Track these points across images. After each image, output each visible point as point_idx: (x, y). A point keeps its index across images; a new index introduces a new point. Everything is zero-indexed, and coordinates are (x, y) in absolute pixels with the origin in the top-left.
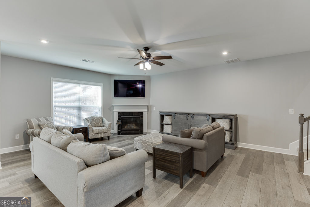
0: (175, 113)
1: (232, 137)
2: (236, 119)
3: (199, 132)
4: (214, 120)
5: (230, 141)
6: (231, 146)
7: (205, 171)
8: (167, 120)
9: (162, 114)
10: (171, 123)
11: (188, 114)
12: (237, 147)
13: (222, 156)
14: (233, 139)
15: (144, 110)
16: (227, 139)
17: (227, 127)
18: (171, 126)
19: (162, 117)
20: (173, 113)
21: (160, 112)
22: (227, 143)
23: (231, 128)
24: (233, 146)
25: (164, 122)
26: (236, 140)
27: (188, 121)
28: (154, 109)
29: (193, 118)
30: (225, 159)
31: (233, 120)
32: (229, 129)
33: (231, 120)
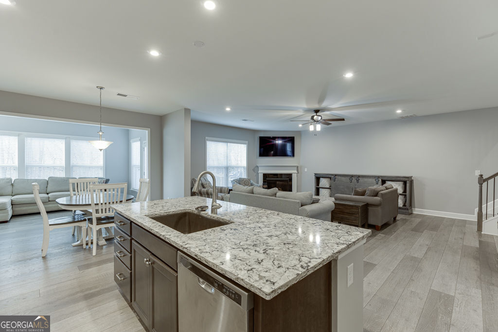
0: (336, 175)
1: (406, 202)
2: (412, 182)
3: (374, 190)
4: (384, 182)
5: (403, 206)
6: (405, 211)
7: (380, 225)
8: (324, 182)
9: (318, 176)
10: (330, 187)
11: (352, 176)
12: (412, 213)
13: (395, 219)
14: (408, 204)
15: (293, 171)
16: (400, 203)
17: (400, 191)
18: (328, 190)
19: (318, 179)
20: (332, 175)
21: (315, 174)
22: (400, 208)
23: (405, 191)
24: (407, 211)
25: (320, 186)
26: (411, 205)
27: (351, 183)
28: (306, 171)
29: (358, 181)
30: (398, 222)
31: (407, 182)
32: (403, 193)
33: (405, 183)
